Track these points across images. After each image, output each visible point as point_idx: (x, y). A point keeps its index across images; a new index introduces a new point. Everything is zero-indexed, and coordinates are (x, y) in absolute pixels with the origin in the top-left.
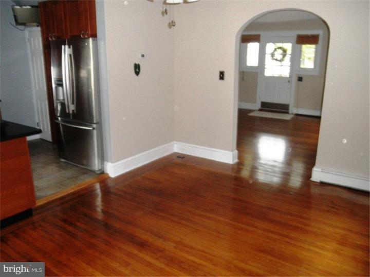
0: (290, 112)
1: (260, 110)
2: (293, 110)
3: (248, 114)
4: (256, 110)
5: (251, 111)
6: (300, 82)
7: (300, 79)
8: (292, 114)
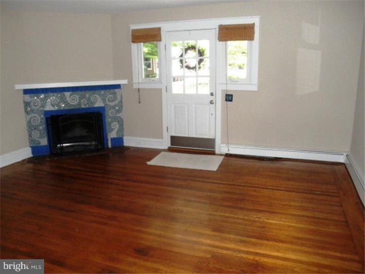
0: (217, 152)
1: (170, 150)
2: (222, 148)
3: (149, 163)
4: (164, 150)
5: (154, 153)
6: (229, 103)
7: (229, 98)
8: (221, 155)
